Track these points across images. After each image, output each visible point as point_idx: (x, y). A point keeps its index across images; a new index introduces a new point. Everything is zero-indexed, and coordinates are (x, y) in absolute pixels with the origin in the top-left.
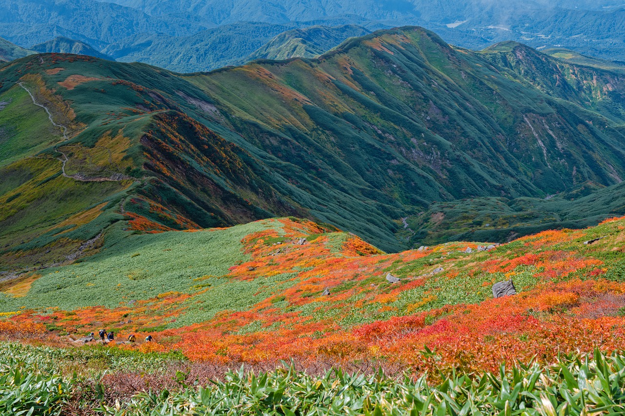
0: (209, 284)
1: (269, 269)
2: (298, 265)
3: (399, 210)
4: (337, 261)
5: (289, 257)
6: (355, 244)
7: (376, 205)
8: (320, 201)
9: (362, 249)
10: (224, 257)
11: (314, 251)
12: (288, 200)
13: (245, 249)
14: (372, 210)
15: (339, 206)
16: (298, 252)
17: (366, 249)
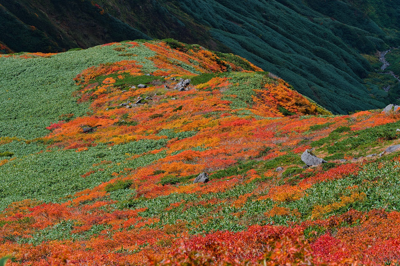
0: (11, 152)
1: (118, 130)
2: (169, 126)
3: (375, 38)
4: (240, 124)
5: (156, 112)
6: (277, 95)
7: (331, 26)
8: (230, 13)
9: (289, 104)
10: (44, 106)
11: (201, 103)
12: (173, 10)
13: (80, 93)
14: (326, 34)
15: (266, 24)
16: (172, 103)
17: (297, 104)
